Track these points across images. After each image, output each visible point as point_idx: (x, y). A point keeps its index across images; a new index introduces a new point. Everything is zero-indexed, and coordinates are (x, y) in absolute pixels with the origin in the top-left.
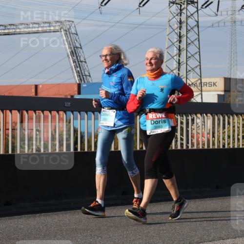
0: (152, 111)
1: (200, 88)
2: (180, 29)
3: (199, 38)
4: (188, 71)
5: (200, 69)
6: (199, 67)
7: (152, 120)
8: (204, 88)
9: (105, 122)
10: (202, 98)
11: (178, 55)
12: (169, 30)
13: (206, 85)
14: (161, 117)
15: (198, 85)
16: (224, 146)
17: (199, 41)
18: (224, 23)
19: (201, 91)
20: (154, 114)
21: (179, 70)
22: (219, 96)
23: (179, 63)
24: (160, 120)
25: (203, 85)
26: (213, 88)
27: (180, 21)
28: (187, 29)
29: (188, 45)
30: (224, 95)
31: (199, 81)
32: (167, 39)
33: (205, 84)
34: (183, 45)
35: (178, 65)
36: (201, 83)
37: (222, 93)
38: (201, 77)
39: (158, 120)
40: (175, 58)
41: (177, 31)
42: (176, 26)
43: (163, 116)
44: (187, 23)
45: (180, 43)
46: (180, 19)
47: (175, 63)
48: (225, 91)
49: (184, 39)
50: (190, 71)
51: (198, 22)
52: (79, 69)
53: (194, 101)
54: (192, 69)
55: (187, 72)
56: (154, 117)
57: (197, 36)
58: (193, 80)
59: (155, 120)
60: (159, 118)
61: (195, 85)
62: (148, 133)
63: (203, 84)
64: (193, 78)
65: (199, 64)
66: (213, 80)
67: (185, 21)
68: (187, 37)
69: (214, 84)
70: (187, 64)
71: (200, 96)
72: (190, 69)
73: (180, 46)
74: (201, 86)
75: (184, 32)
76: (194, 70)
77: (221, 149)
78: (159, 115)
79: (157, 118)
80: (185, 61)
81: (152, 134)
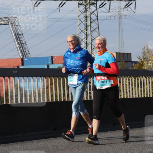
0: (99, 75)
2: (86, 22)
4: (92, 49)
7: (99, 80)
9: (71, 82)
11: (85, 38)
12: (79, 22)
14: (104, 79)
17: (99, 29)
18: (114, 17)
20: (100, 77)
21: (87, 48)
23: (87, 44)
24: (104, 80)
27: (86, 16)
28: (90, 21)
29: (91, 31)
32: (78, 28)
34: (89, 32)
40: (84, 40)
41: (84, 23)
42: (83, 19)
43: (106, 78)
44: (90, 18)
45: (86, 31)
46: (86, 14)
47: (84, 43)
48: (117, 61)
49: (89, 28)
50: (94, 49)
51: (97, 17)
52: (21, 49)
55: (92, 50)
56: (100, 79)
57: (98, 26)
59: (101, 81)
60: (103, 79)
62: (97, 88)
67: (89, 16)
68: (91, 26)
70: (91, 44)
73: (86, 33)
75: (88, 23)
78: (103, 78)
79: (102, 80)
80: (90, 42)
81: (99, 89)
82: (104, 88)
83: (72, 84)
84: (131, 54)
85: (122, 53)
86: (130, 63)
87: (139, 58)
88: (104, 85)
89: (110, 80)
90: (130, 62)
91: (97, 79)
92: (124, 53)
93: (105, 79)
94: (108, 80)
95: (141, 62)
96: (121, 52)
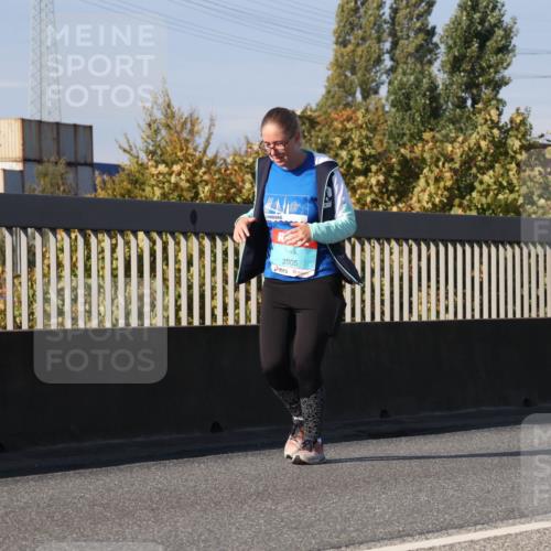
22: (7, 174)
30: (21, 172)
37: (18, 167)
48: (25, 160)
84: (91, 127)
85: (48, 124)
86: (84, 171)
87: (125, 151)
90: (85, 164)
92: (58, 124)
95: (134, 168)
96: (46, 118)
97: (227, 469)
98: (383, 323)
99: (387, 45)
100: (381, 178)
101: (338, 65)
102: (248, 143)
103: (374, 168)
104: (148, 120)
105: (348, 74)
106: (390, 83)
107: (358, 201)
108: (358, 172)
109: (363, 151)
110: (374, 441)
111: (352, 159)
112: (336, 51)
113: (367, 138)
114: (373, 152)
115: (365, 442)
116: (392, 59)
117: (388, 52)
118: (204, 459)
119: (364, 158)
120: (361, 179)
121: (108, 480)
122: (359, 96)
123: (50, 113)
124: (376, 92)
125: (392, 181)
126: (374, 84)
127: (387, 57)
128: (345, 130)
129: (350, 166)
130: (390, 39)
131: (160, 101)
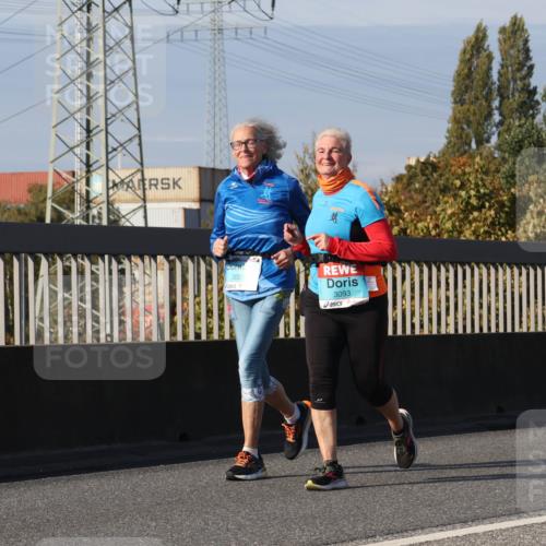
0: (331, 260)
1: (140, 192)
3: (135, 69)
4: (110, 150)
5: (140, 144)
6: (136, 141)
7: (329, 278)
8: (150, 193)
9: (237, 284)
10: (145, 217)
11: (85, 109)
12: (60, 46)
13: (156, 185)
14: (347, 272)
15: (136, 186)
16: (198, 335)
18: (196, 31)
19: (144, 200)
20: (333, 267)
21: (88, 148)
22: (187, 212)
23: (88, 131)
24: (346, 279)
25: (147, 186)
26: (172, 193)
28: (105, 45)
30: (198, 210)
31: (139, 176)
32: (58, 70)
33: (153, 182)
35: (85, 134)
36: (143, 180)
37: (196, 206)
38: (142, 164)
39: (342, 279)
40: (78, 116)
43: (353, 270)
44: (105, 31)
46: (88, 18)
47: (79, 129)
48: (202, 200)
50: (115, 150)
51: (131, 28)
53: (128, 224)
54: (121, 145)
55: (107, 153)
56: (334, 274)
58: (124, 174)
59: (335, 280)
60: (344, 275)
61: (128, 186)
62: (323, 304)
63: (147, 182)
64: (124, 167)
65: (137, 132)
66: (172, 173)
67: (101, 25)
69: (175, 183)
70: (107, 132)
71: (142, 211)
72: (115, 145)
74: (144, 189)
76: (124, 148)
77: (191, 343)
79: (339, 276)
80: (103, 126)
81: (328, 307)
82: (346, 303)
83: (238, 288)
85: (221, 171)
88: (346, 294)
89: (367, 278)
91: (321, 275)
92: (228, 171)
93: (350, 274)
94: (360, 279)
96: (218, 166)
97: (371, 455)
98: (497, 334)
99: (496, 103)
100: (492, 212)
101: (456, 120)
102: (383, 184)
103: (487, 204)
104: (301, 167)
105: (465, 127)
106: (499, 134)
107: (474, 232)
108: (475, 208)
109: (478, 191)
110: (492, 433)
111: (470, 197)
112: (454, 109)
113: (482, 180)
114: (487, 191)
115: (484, 434)
116: (501, 114)
117: (497, 109)
118: (351, 447)
119: (480, 197)
120: (476, 214)
121: (273, 464)
122: (474, 145)
123: (221, 162)
124: (488, 141)
125: (503, 215)
126: (486, 135)
127: (496, 112)
128: (464, 173)
129: (468, 203)
130: (498, 99)
131: (310, 151)
